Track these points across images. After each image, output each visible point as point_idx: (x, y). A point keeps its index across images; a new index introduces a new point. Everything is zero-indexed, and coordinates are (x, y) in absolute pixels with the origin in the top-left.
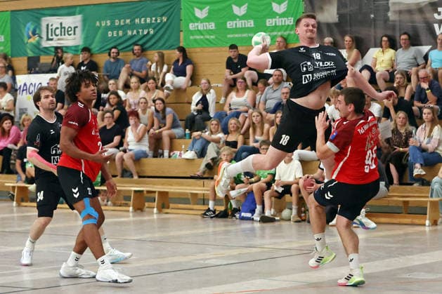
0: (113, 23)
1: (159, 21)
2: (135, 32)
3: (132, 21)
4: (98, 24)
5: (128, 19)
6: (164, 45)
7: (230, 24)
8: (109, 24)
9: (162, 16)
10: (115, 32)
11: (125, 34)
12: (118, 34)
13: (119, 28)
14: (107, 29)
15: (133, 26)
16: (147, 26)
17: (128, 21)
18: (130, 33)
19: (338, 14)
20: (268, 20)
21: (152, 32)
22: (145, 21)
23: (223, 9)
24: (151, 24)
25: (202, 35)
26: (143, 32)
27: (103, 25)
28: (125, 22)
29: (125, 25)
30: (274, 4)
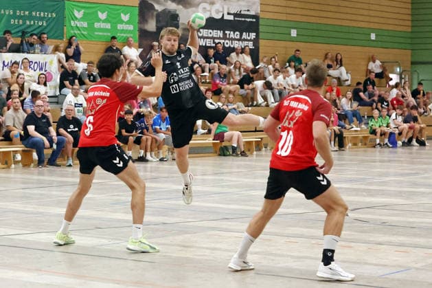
0: (15, 13)
1: (50, 16)
2: (32, 23)
3: (30, 13)
4: (2, 12)
5: (27, 11)
6: (54, 34)
7: (96, 25)
8: (12, 13)
9: (52, 12)
10: (16, 21)
11: (24, 23)
12: (18, 22)
13: (20, 17)
14: (10, 17)
15: (30, 17)
16: (42, 19)
17: (27, 13)
18: (28, 23)
19: (156, 26)
20: (118, 25)
21: (45, 24)
22: (40, 14)
23: (93, 13)
24: (44, 17)
25: (79, 30)
26: (38, 23)
27: (7, 13)
28: (24, 13)
29: (24, 16)
30: (122, 15)
